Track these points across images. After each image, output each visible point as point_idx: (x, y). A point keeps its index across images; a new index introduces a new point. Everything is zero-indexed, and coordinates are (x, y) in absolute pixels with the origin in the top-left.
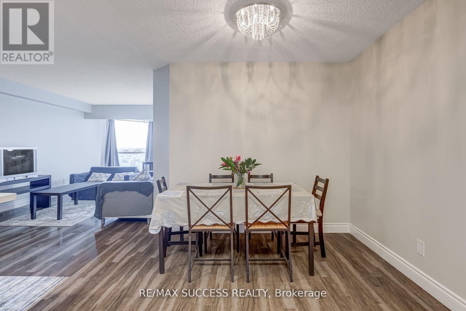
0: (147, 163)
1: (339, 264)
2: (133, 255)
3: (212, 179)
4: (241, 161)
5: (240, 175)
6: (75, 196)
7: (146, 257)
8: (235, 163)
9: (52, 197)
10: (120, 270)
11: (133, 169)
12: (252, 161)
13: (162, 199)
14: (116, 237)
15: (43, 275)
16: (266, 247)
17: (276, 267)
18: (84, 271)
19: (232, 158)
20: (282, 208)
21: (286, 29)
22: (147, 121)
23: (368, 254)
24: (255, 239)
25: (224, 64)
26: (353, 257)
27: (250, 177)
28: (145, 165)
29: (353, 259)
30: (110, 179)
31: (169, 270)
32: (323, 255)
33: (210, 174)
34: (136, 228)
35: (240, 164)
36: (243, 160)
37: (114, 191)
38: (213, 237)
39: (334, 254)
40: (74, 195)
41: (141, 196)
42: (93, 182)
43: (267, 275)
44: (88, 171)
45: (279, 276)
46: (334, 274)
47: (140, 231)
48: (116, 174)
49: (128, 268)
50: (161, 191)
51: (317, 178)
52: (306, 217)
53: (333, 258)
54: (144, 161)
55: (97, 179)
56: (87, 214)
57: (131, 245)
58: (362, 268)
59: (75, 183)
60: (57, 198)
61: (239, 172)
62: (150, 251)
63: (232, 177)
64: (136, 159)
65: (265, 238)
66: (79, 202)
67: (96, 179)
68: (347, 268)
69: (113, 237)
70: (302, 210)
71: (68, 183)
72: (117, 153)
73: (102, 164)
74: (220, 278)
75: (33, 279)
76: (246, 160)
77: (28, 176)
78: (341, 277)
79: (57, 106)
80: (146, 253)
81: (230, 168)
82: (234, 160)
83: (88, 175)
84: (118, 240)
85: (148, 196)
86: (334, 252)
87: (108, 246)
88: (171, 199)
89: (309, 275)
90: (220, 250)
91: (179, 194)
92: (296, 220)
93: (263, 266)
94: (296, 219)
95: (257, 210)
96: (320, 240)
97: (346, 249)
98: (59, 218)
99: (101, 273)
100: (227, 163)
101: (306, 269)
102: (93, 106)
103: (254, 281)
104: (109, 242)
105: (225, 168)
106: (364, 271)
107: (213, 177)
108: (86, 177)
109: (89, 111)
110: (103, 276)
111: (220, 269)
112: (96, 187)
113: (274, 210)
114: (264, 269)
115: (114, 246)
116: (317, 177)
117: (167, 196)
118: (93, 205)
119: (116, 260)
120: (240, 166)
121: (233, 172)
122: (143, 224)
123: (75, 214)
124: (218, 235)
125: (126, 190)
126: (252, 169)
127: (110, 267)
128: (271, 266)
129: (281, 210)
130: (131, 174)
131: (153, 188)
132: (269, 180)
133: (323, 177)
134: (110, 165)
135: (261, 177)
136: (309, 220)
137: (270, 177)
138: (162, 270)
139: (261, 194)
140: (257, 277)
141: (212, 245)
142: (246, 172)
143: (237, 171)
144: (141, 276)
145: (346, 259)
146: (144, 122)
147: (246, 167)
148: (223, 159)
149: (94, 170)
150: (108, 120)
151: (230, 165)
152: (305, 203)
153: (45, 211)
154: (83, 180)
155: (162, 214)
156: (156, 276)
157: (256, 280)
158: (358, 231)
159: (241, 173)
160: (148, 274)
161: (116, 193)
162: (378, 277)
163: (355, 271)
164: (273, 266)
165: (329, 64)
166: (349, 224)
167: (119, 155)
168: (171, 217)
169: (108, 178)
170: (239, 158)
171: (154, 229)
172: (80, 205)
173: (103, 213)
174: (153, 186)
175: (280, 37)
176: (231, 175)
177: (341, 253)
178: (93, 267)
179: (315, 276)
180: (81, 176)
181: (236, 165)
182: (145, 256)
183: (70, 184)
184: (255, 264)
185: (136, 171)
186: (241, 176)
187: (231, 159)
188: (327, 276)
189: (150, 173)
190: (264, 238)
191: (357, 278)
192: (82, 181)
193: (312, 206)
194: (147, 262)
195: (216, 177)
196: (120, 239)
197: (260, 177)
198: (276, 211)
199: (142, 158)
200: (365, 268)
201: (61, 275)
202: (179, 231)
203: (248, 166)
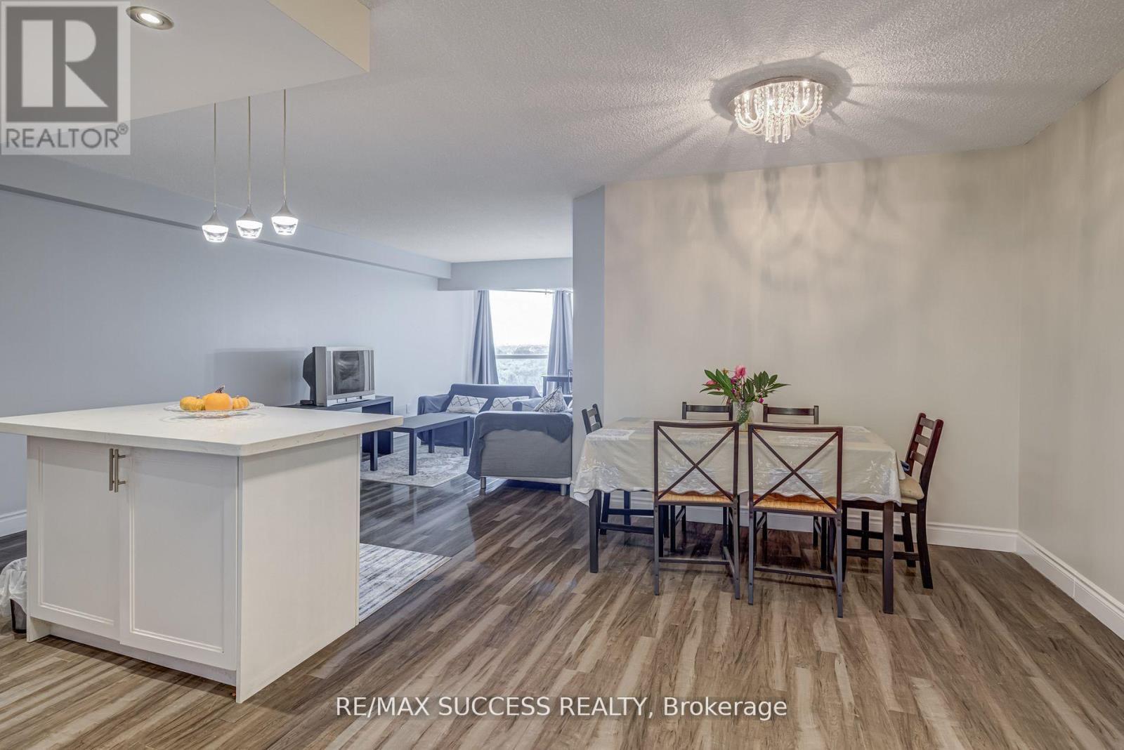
0: (551, 379)
1: (962, 603)
2: (542, 540)
3: (688, 413)
4: (746, 377)
5: (742, 406)
6: (431, 437)
7: (564, 546)
8: (733, 382)
9: (396, 435)
10: (525, 559)
11: (528, 391)
12: (770, 378)
13: (595, 442)
14: (510, 512)
15: (414, 549)
16: (799, 556)
17: (813, 590)
18: (469, 553)
19: (727, 371)
20: (825, 471)
21: (842, 108)
22: (551, 291)
23: (1047, 597)
24: (776, 540)
25: (715, 177)
26: (1003, 597)
27: (768, 411)
28: (547, 382)
29: (1003, 600)
30: (488, 406)
31: (606, 568)
32: (928, 583)
33: (684, 403)
34: (541, 501)
35: (743, 383)
36: (749, 375)
37: (503, 429)
38: (689, 528)
39: (957, 586)
40: (426, 435)
41: (551, 441)
42: (456, 412)
43: (791, 599)
44: (446, 391)
45: (818, 605)
46: (942, 617)
47: (550, 506)
48: (496, 399)
49: (537, 558)
50: (589, 430)
51: (922, 418)
52: (877, 493)
53: (952, 593)
54: (546, 375)
55: (463, 407)
56: (451, 469)
57: (536, 526)
58: (1019, 617)
59: (427, 413)
60: (408, 437)
61: (741, 398)
62: (570, 538)
63: (729, 410)
64: (519, 371)
65: (799, 540)
66: (436, 448)
67: (460, 407)
68: (978, 612)
69: (504, 510)
70: (868, 478)
71: (415, 414)
72: (493, 358)
73: (466, 379)
74: (697, 593)
75: (401, 553)
76: (755, 376)
77: (363, 397)
78: (957, 625)
79: (398, 269)
80: (564, 540)
81: (722, 391)
82: (731, 375)
83: (445, 399)
84: (513, 515)
85: (563, 441)
86: (959, 583)
87: (498, 523)
88: (610, 442)
89: (882, 612)
90: (702, 549)
91: (625, 434)
92: (854, 497)
93: (785, 587)
94: (854, 495)
95: (773, 471)
96: (919, 551)
97: (992, 581)
98: (412, 472)
99: (496, 558)
100: (717, 381)
101: (879, 602)
102: (454, 266)
103: (764, 605)
104: (498, 518)
105: (713, 390)
106: (1022, 624)
107: (689, 408)
108: (444, 404)
109: (445, 274)
110: (500, 563)
111: (698, 580)
112: (465, 423)
113: (808, 473)
114: (787, 590)
115: (509, 524)
116: (922, 416)
117: (604, 436)
118: (459, 455)
119: (515, 544)
120: (744, 388)
121: (729, 399)
122: (553, 495)
123: (434, 469)
124: (698, 526)
125: (523, 429)
126: (769, 394)
127: (508, 553)
128: (802, 588)
129: (820, 475)
130: (524, 399)
131: (572, 426)
132: (811, 418)
133: (932, 417)
134: (481, 381)
135: (790, 413)
136: (881, 499)
137: (812, 413)
138: (594, 567)
139: (782, 442)
140: (770, 599)
141: (685, 542)
142: (756, 400)
143: (735, 396)
144: (560, 571)
145: (983, 598)
146: (546, 292)
147: (755, 389)
148: (707, 373)
149: (457, 390)
150: (476, 291)
151: (724, 386)
152: (875, 464)
153: (386, 459)
154: (440, 408)
155: (596, 468)
156: (584, 575)
157: (769, 604)
158: (1038, 552)
159: (744, 400)
160: (571, 570)
161: (506, 433)
162: (1053, 637)
163: (998, 620)
164: (808, 588)
165: (969, 155)
166: (1016, 531)
167: (498, 361)
168: (611, 473)
169: (482, 406)
170: (742, 372)
171: (581, 494)
172: (439, 455)
173: (483, 468)
174: (572, 423)
175: (833, 121)
176: (725, 405)
177: (976, 587)
178: (481, 549)
179: (896, 615)
180: (435, 400)
181: (735, 385)
182: (564, 544)
183: (418, 414)
184: (770, 580)
185: (533, 394)
186: (744, 407)
187: (725, 374)
188: (923, 619)
189: (565, 398)
190: (796, 539)
191: (997, 632)
192: (437, 411)
193: (890, 472)
194: (567, 555)
195: (696, 409)
196: (517, 514)
197: (787, 413)
198: (812, 476)
199: (542, 366)
200: (1026, 620)
201: (438, 553)
202: (623, 508)
203: (760, 387)
